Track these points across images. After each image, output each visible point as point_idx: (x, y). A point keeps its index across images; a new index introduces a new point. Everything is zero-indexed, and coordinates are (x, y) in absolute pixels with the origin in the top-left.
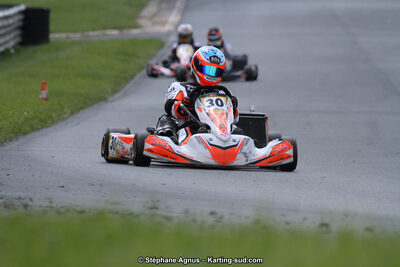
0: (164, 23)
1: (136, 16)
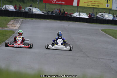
0: (15, 27)
1: (7, 24)
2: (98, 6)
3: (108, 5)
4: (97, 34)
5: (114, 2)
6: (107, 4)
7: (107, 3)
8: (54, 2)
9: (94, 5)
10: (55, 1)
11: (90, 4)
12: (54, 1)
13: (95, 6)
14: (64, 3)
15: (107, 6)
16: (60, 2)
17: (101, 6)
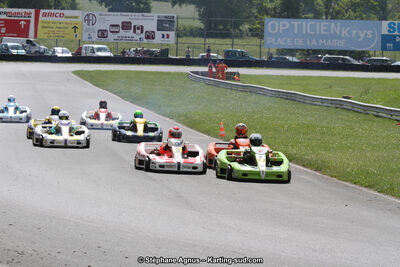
2: (64, 37)
5: (84, 31)
6: (75, 34)
7: (75, 32)
8: (3, 35)
9: (57, 35)
10: (4, 33)
11: (52, 35)
12: (2, 33)
13: (58, 37)
14: (15, 35)
15: (75, 36)
16: (10, 34)
17: (67, 37)
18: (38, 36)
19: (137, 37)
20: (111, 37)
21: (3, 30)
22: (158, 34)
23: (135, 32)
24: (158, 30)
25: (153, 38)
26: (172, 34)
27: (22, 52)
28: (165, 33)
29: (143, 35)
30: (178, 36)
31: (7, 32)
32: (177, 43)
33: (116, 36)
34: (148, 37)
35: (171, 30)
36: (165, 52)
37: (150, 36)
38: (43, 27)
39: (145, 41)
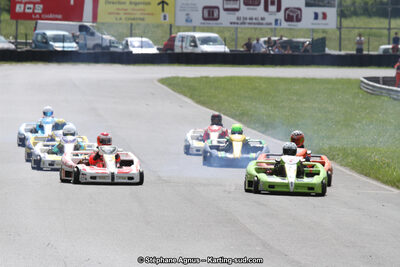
2: (143, 19)
3: (165, 16)
4: (153, 94)
5: (178, 8)
6: (163, 14)
7: (163, 10)
8: (38, 16)
9: (132, 17)
10: (40, 14)
11: (123, 17)
12: (36, 14)
13: (134, 19)
14: (60, 16)
15: (162, 18)
16: (51, 16)
17: (149, 20)
18: (100, 19)
19: (270, 18)
20: (225, 18)
21: (39, 9)
22: (308, 13)
23: (266, 9)
24: (308, 5)
25: (299, 20)
26: (332, 12)
27: (71, 46)
28: (320, 10)
29: (281, 15)
30: (342, 15)
31: (45, 11)
32: (340, 28)
33: (233, 17)
34: (289, 19)
35: (330, 5)
36: (320, 43)
37: (293, 16)
38: (107, 2)
39: (285, 24)
